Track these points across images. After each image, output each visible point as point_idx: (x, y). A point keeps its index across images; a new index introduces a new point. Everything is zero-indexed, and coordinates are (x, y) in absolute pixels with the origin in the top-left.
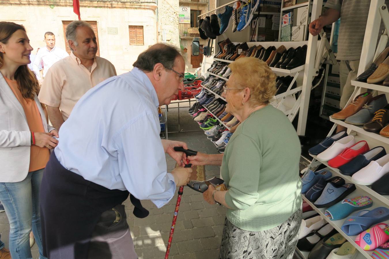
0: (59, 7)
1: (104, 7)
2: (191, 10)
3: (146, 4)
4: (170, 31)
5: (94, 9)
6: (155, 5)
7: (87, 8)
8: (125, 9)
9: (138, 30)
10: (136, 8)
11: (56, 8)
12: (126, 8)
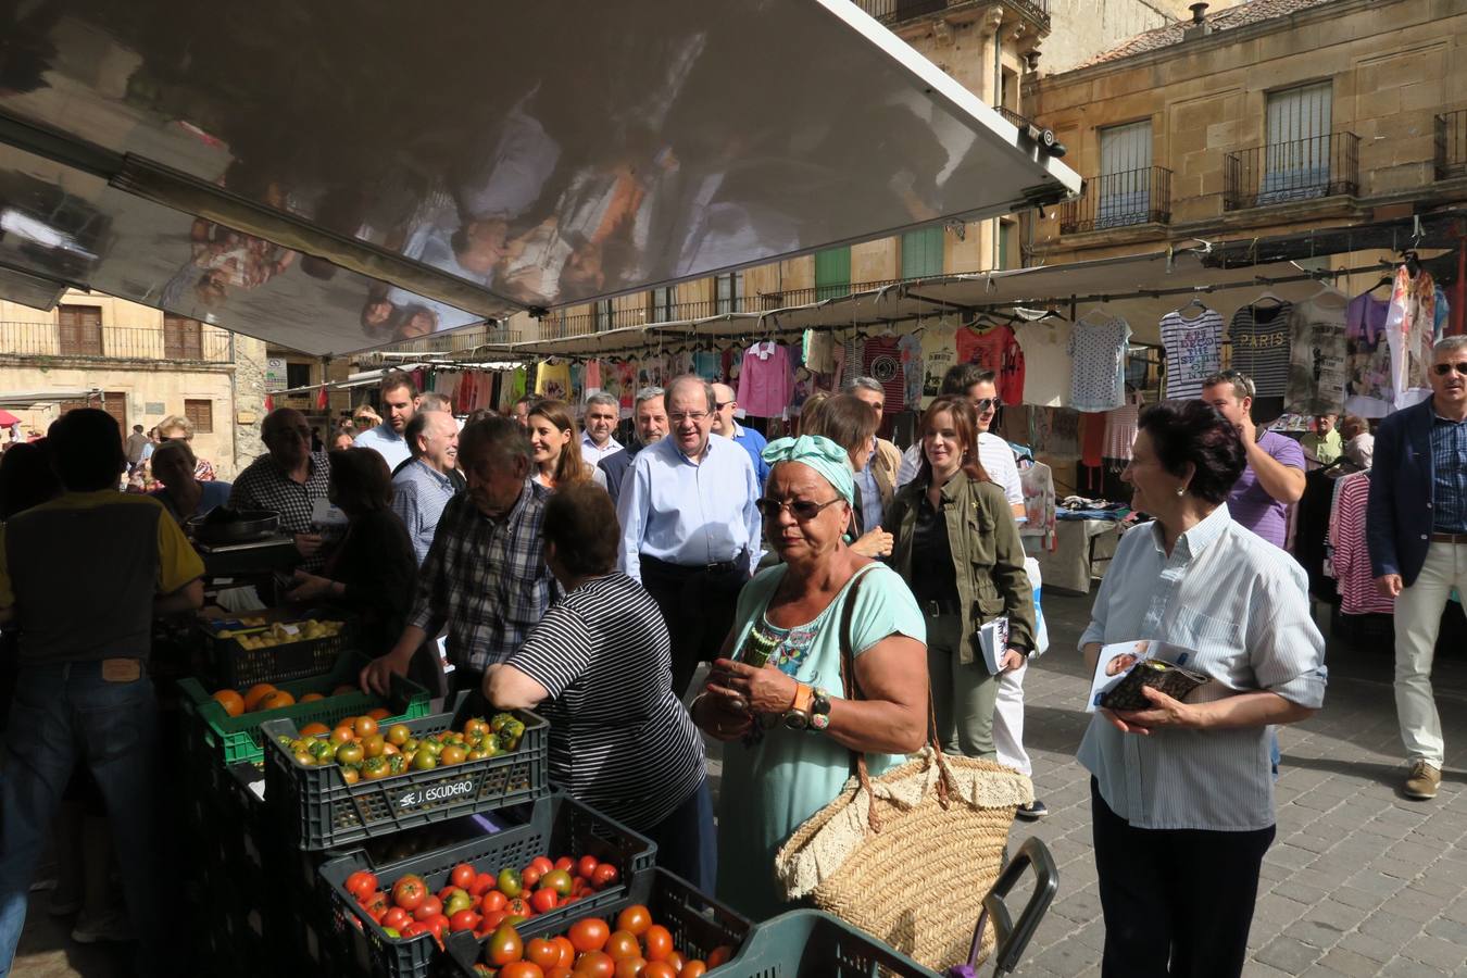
0: (58, 371)
1: (142, 370)
2: (288, 365)
3: (218, 366)
4: (252, 407)
5: (122, 373)
6: (231, 366)
7: (110, 373)
8: (180, 374)
9: (201, 407)
10: (200, 372)
11: (51, 372)
12: (182, 371)
